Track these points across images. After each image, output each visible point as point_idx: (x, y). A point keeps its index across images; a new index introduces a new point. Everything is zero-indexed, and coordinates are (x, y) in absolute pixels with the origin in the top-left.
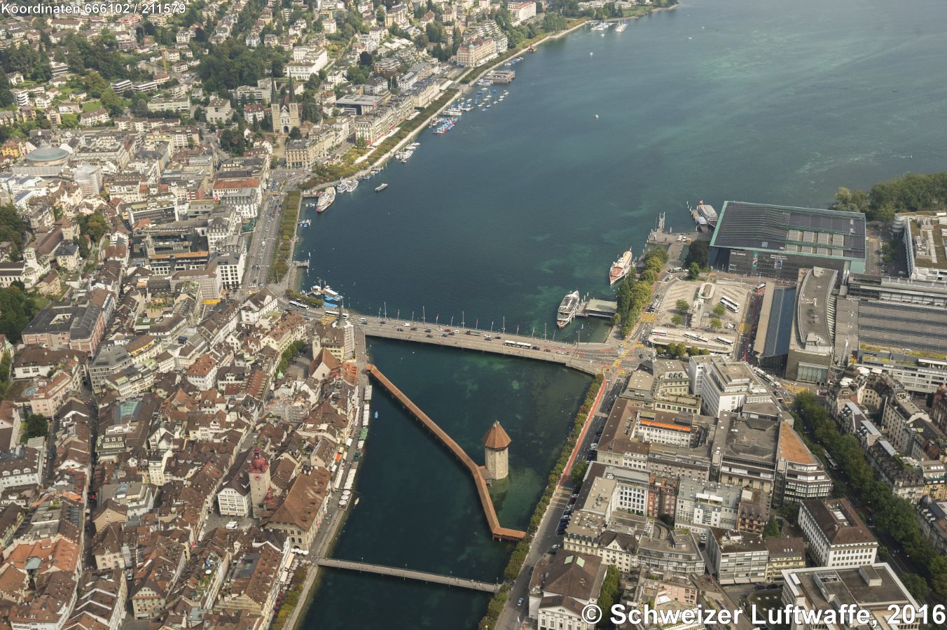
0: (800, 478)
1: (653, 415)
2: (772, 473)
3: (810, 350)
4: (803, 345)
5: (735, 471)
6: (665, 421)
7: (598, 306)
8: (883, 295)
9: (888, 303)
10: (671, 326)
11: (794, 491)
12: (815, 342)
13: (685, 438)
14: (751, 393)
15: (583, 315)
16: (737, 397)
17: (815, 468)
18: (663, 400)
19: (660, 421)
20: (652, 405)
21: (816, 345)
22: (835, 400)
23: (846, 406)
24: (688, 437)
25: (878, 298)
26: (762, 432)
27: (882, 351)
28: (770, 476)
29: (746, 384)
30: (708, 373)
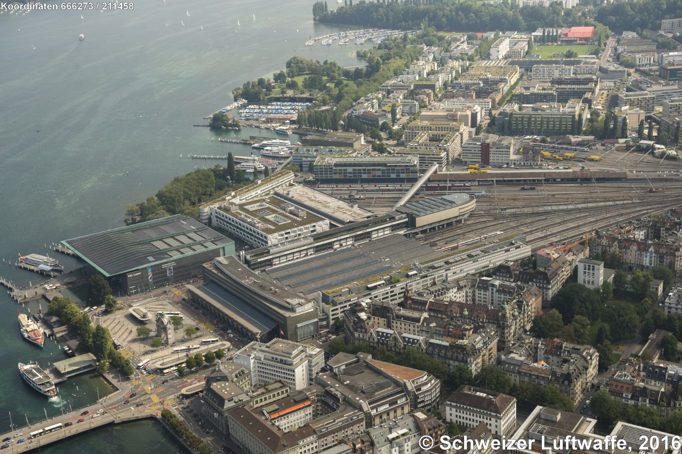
0: (424, 388)
1: (276, 407)
2: (405, 396)
3: (300, 311)
4: (292, 310)
5: (381, 409)
6: (288, 407)
7: (70, 365)
8: (274, 261)
10: (153, 352)
11: (423, 401)
12: (299, 304)
13: (308, 413)
14: (311, 356)
15: (60, 380)
16: (304, 364)
17: (426, 377)
18: (259, 395)
19: (284, 409)
20: (252, 404)
21: (301, 305)
22: (366, 332)
23: (378, 332)
24: (309, 410)
25: (271, 265)
26: (363, 374)
27: (343, 290)
28: (404, 399)
29: (302, 351)
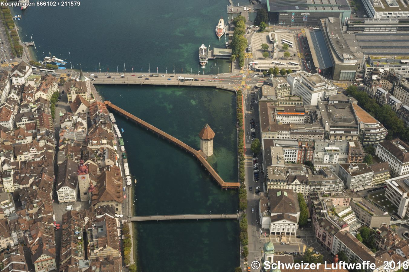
0: (372, 131)
1: (283, 109)
2: (357, 131)
3: (346, 63)
4: (342, 61)
5: (337, 132)
6: (290, 111)
7: (220, 52)
8: (366, 29)
9: (368, 33)
10: (263, 59)
11: (369, 138)
12: (348, 58)
13: (302, 119)
14: (327, 90)
15: (212, 58)
16: (320, 93)
17: (378, 125)
18: (283, 100)
19: (287, 112)
20: (277, 103)
21: (349, 60)
22: (371, 88)
23: (378, 90)
24: (303, 118)
25: (363, 31)
26: (344, 110)
27: (382, 59)
28: (356, 132)
29: (324, 85)
30: (301, 82)
